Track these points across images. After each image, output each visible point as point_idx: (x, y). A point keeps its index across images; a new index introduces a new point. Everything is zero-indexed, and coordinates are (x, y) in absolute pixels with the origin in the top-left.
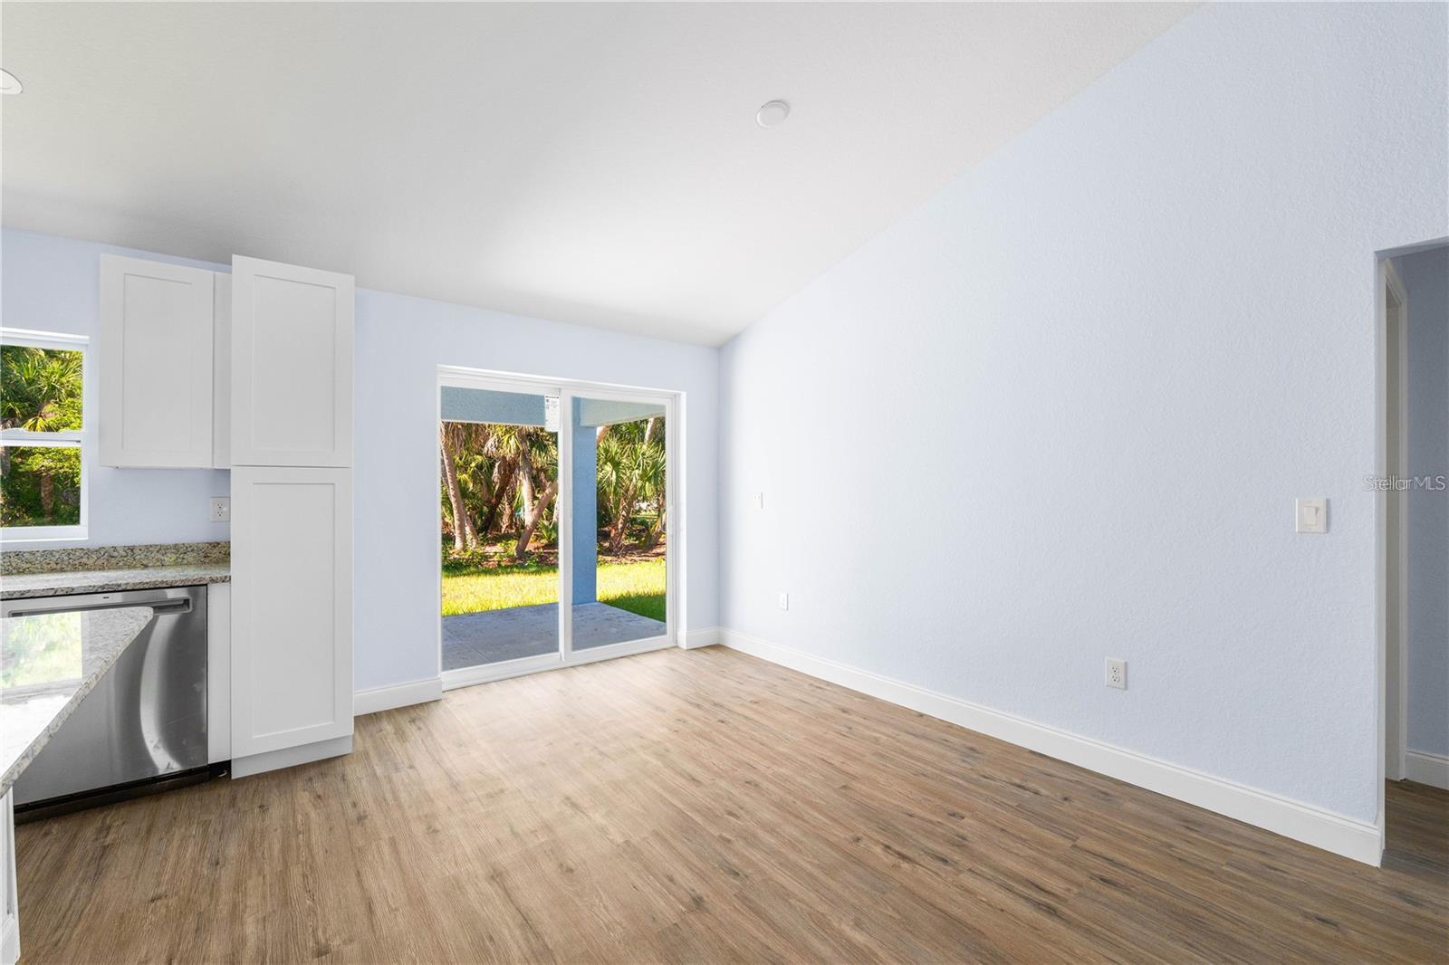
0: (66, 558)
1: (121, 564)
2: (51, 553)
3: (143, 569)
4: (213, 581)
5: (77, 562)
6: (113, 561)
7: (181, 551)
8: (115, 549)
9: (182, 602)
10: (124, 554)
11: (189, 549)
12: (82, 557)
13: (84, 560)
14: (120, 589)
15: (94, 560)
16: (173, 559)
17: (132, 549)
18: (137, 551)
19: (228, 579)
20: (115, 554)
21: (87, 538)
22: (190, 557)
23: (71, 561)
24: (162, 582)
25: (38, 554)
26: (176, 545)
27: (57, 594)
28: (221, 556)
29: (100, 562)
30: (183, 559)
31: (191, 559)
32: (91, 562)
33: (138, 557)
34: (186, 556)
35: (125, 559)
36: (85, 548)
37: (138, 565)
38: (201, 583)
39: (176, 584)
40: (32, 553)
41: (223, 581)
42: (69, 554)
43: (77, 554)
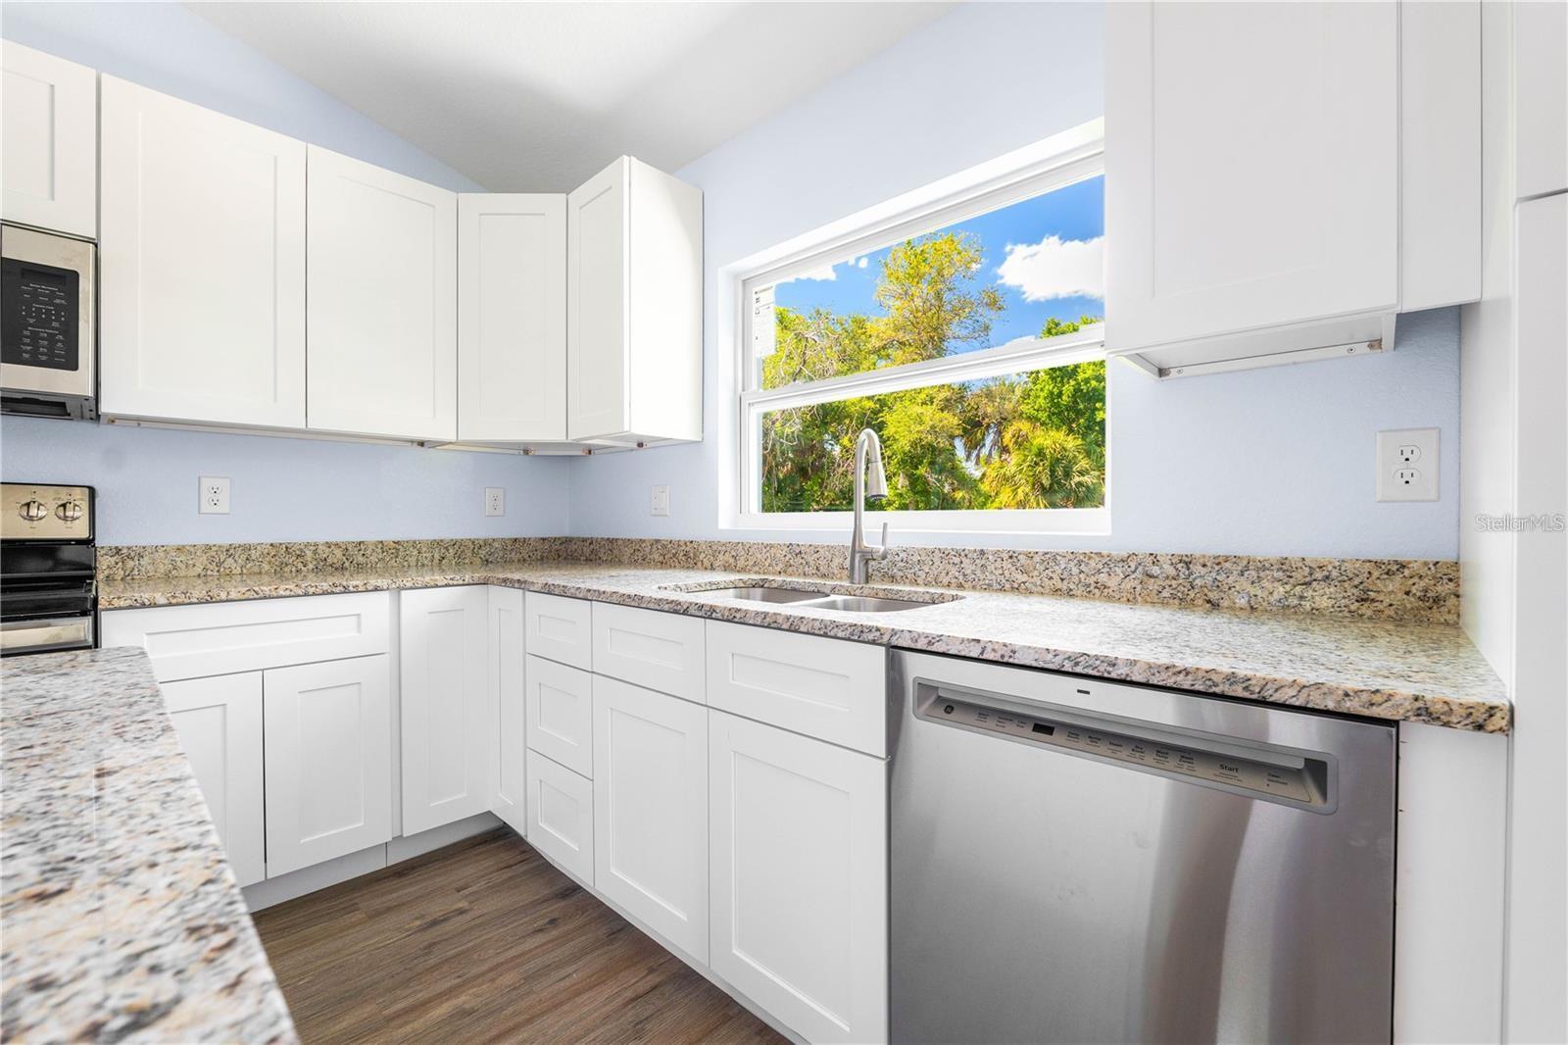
0: (1075, 570)
1: (1165, 593)
2: (1054, 557)
3: (1208, 612)
4: (1426, 713)
5: (1092, 580)
6: (1153, 585)
7: (1298, 576)
8: (1155, 559)
9: (1300, 765)
10: (1172, 572)
11: (1318, 575)
12: (1099, 572)
13: (1103, 578)
14: (1114, 675)
15: (1119, 579)
16: (1276, 596)
17: (1187, 562)
18: (1197, 569)
19: (1499, 721)
20: (1155, 570)
21: (1109, 533)
22: (1322, 597)
23: (1082, 576)
24: (1232, 678)
25: (1037, 559)
26: (1283, 562)
27: (985, 657)
28: (1411, 602)
29: (1128, 585)
30: (1302, 598)
31: (1324, 603)
32: (1113, 583)
33: (1198, 582)
34: (1309, 593)
35: (1174, 583)
36: (1105, 552)
37: (1200, 602)
38: (1376, 712)
39: (1277, 697)
40: (1030, 556)
41: (1480, 727)
42: (1080, 563)
43: (1092, 563)
